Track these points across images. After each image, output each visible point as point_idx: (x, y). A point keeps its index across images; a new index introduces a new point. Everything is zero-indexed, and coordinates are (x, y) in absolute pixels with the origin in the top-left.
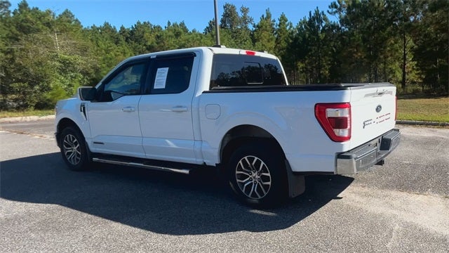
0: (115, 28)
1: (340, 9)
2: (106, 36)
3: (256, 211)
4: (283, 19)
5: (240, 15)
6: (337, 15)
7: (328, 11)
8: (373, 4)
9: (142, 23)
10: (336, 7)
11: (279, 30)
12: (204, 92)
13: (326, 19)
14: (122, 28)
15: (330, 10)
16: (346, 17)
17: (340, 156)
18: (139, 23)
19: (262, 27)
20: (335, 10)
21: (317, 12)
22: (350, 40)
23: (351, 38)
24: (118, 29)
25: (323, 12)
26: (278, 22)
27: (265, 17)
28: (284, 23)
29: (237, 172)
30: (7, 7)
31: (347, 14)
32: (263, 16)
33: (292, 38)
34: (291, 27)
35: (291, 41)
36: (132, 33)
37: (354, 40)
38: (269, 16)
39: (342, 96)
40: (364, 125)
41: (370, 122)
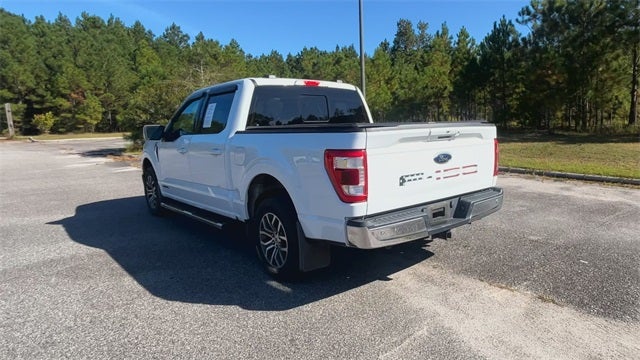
0: (281, 56)
1: (535, 16)
2: (272, 65)
3: (274, 284)
4: (463, 34)
5: (417, 32)
6: (530, 24)
7: (517, 20)
8: (582, 5)
9: (309, 49)
10: (529, 13)
11: (457, 49)
12: (238, 133)
13: (514, 32)
14: (289, 56)
15: (520, 19)
16: (542, 26)
17: (354, 222)
18: (305, 49)
19: (434, 46)
20: (526, 17)
21: (503, 23)
22: (541, 58)
23: (544, 56)
24: (285, 59)
25: (510, 22)
26: (456, 39)
27: (440, 33)
28: (464, 40)
29: (261, 232)
30: (186, 41)
31: (543, 21)
32: (438, 33)
33: (467, 59)
34: (473, 44)
35: (466, 63)
36: (298, 61)
37: (548, 58)
38: (445, 32)
39: (352, 140)
40: (402, 181)
41: (418, 176)
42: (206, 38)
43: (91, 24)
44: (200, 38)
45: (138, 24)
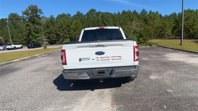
30: (146, 13)
40: (80, 60)
41: (88, 59)
42: (152, 12)
43: (124, 12)
44: (150, 12)
45: (135, 11)
